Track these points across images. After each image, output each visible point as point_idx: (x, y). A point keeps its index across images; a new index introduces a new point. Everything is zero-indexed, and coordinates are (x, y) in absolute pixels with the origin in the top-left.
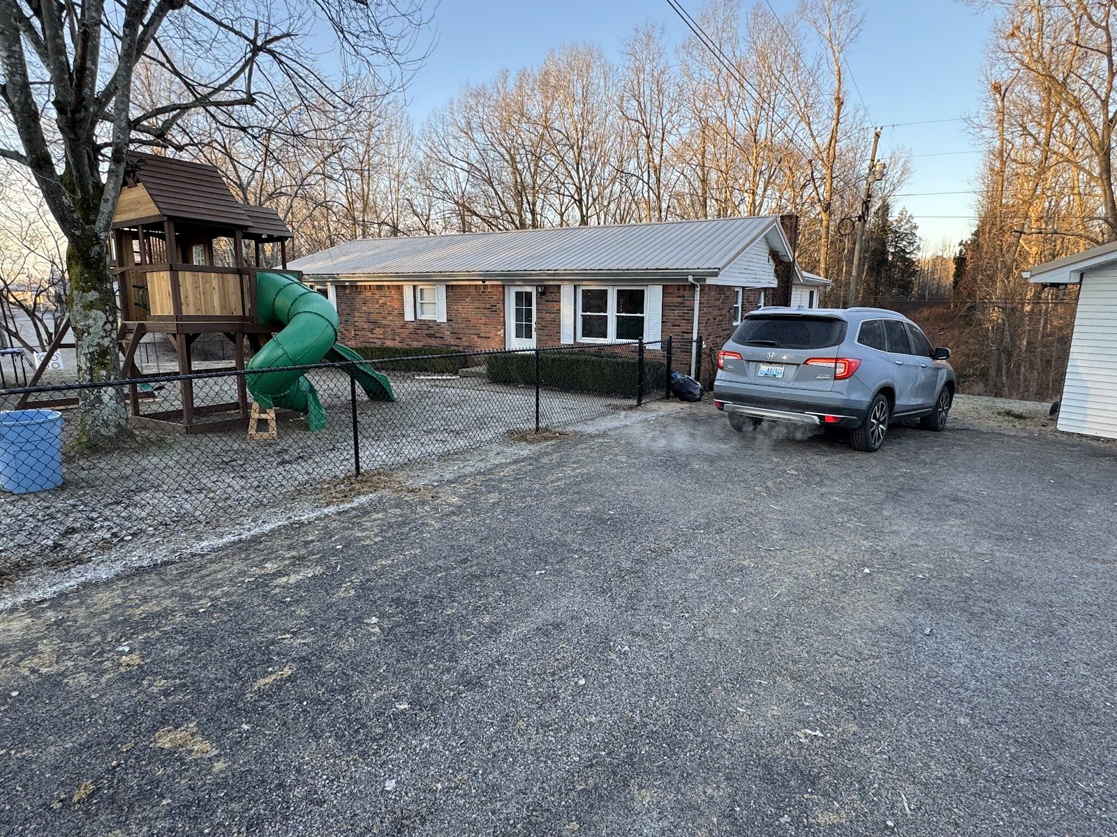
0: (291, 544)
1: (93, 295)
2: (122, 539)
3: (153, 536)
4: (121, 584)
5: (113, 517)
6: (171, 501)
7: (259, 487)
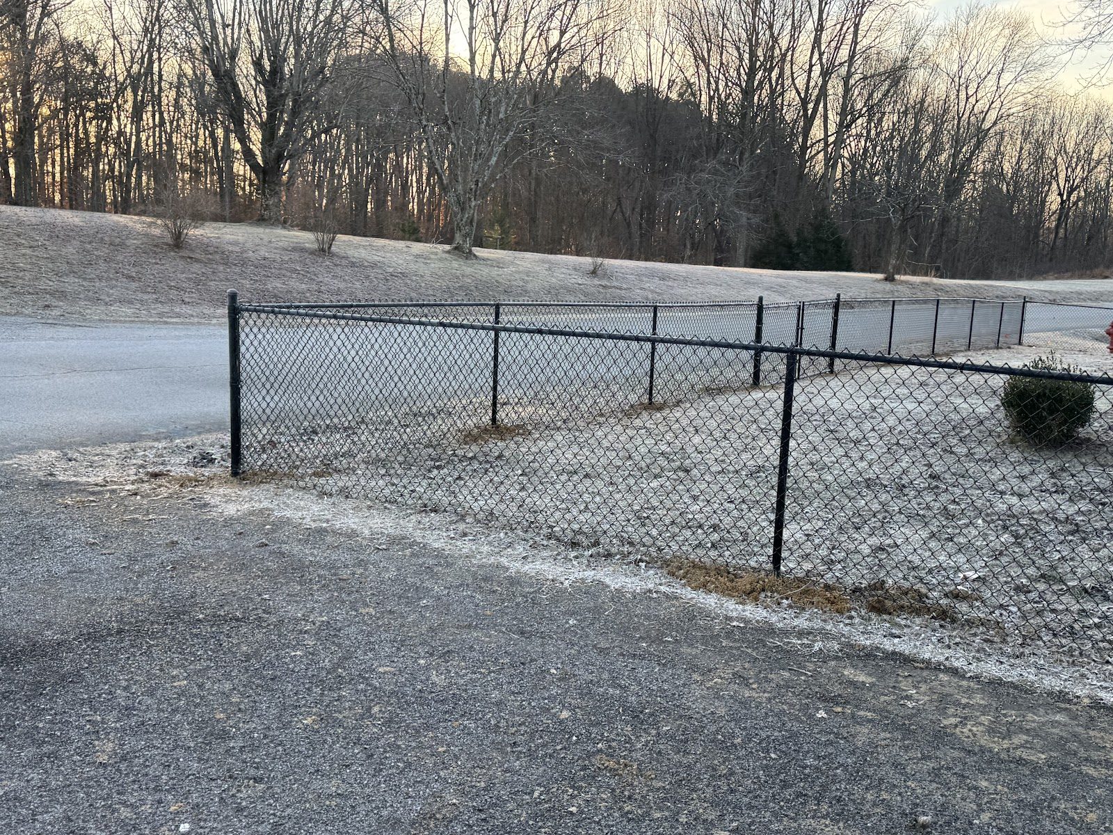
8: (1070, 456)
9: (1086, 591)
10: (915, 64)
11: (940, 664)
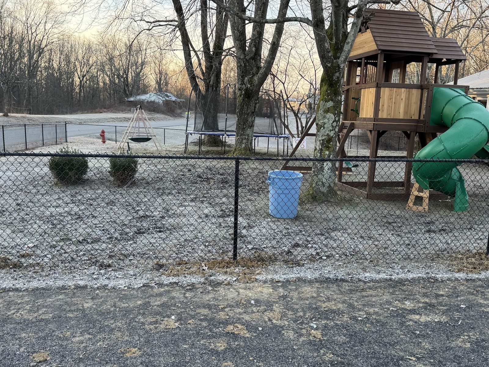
0: (426, 293)
1: (330, 104)
2: (321, 257)
3: (338, 260)
4: (317, 285)
5: (318, 243)
6: (351, 241)
7: (409, 245)
8: (80, 187)
9: (80, 242)
10: (5, 15)
11: (10, 288)
